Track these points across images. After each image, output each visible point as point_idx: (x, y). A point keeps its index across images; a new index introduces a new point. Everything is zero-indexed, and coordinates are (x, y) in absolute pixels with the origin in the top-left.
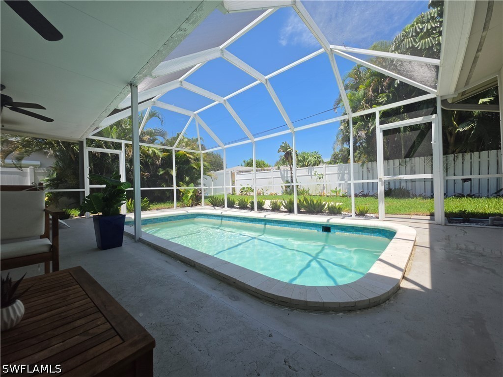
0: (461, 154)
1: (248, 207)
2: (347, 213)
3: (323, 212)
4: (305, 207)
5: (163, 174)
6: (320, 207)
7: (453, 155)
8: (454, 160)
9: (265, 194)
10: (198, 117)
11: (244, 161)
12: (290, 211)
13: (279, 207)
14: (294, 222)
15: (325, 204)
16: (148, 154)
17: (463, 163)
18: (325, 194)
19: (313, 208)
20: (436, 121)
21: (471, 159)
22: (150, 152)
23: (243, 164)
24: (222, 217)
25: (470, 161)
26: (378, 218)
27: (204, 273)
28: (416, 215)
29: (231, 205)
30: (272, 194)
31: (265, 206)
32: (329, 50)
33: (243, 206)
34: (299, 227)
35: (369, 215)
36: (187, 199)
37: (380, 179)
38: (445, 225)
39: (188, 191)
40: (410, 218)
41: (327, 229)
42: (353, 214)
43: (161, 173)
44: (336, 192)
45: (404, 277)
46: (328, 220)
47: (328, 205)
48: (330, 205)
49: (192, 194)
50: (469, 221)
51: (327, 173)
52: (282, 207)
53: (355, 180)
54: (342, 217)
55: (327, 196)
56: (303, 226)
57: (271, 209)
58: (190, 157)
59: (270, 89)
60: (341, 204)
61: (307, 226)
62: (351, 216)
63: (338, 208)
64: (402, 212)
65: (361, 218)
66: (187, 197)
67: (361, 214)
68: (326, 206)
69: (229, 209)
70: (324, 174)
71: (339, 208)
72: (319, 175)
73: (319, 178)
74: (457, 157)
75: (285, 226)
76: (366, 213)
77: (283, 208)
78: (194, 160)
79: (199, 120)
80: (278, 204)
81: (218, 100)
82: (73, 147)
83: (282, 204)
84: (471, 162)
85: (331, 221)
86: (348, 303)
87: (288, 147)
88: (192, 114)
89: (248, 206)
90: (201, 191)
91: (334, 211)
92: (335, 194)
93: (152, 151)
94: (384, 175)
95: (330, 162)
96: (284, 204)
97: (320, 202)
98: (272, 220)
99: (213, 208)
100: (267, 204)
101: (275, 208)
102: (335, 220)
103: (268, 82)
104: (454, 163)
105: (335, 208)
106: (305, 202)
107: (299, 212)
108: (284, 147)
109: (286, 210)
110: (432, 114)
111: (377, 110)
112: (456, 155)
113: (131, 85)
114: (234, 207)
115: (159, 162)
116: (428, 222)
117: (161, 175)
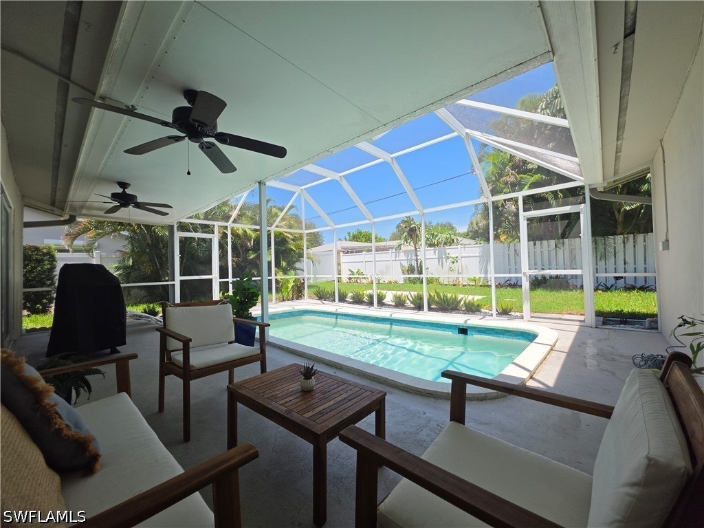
0: (632, 235)
1: (365, 302)
2: (487, 311)
3: (458, 310)
4: (437, 303)
5: (253, 258)
6: (455, 303)
7: (622, 236)
8: (624, 243)
9: (381, 282)
10: (305, 192)
11: (349, 233)
12: (419, 307)
13: (404, 302)
14: (425, 323)
15: (461, 300)
16: (237, 234)
17: (635, 246)
18: (460, 283)
19: (447, 306)
20: (584, 210)
21: (645, 241)
22: (240, 232)
23: (348, 238)
24: (337, 315)
25: (643, 244)
26: (522, 317)
27: (353, 374)
28: (569, 314)
29: (342, 299)
30: (390, 283)
31: (385, 301)
32: (465, 134)
33: (358, 300)
34: (431, 328)
35: (513, 313)
36: (287, 291)
37: (525, 274)
38: (596, 327)
39: (288, 281)
40: (560, 319)
41: (463, 331)
42: (494, 312)
43: (252, 257)
44: (475, 281)
45: (531, 378)
46: (466, 321)
47: (465, 302)
48: (467, 301)
49: (292, 284)
50: (625, 323)
51: (463, 255)
52: (408, 301)
53: (496, 273)
54: (481, 317)
55: (464, 286)
56: (435, 327)
57: (394, 304)
58: (288, 237)
59: (397, 168)
60: (480, 297)
61: (440, 327)
62: (492, 315)
63: (476, 304)
64: (553, 310)
65: (504, 318)
66: (287, 287)
67: (504, 312)
68: (462, 303)
69: (341, 304)
70: (459, 258)
71: (478, 305)
72: (453, 258)
73: (453, 263)
74: (628, 239)
75: (414, 327)
76: (510, 311)
77: (408, 304)
78: (293, 240)
79: (306, 196)
80: (403, 298)
81: (330, 176)
82: (155, 229)
83: (408, 299)
84: (645, 246)
85: (469, 322)
86: (480, 394)
87: (412, 222)
88: (297, 190)
89: (365, 300)
90: (304, 280)
91: (472, 309)
92: (474, 284)
93: (243, 230)
94: (529, 269)
95: (468, 234)
96: (411, 299)
97: (455, 297)
98: (398, 320)
99: (319, 302)
100: (389, 298)
101: (400, 304)
102: (474, 320)
103: (394, 161)
104: (624, 247)
105: (473, 305)
106: (436, 297)
107: (430, 309)
108: (406, 221)
109: (412, 306)
110: (580, 203)
111: (520, 195)
112: (626, 236)
113: (260, 183)
114: (346, 301)
115: (250, 243)
116: (578, 323)
117: (251, 260)
